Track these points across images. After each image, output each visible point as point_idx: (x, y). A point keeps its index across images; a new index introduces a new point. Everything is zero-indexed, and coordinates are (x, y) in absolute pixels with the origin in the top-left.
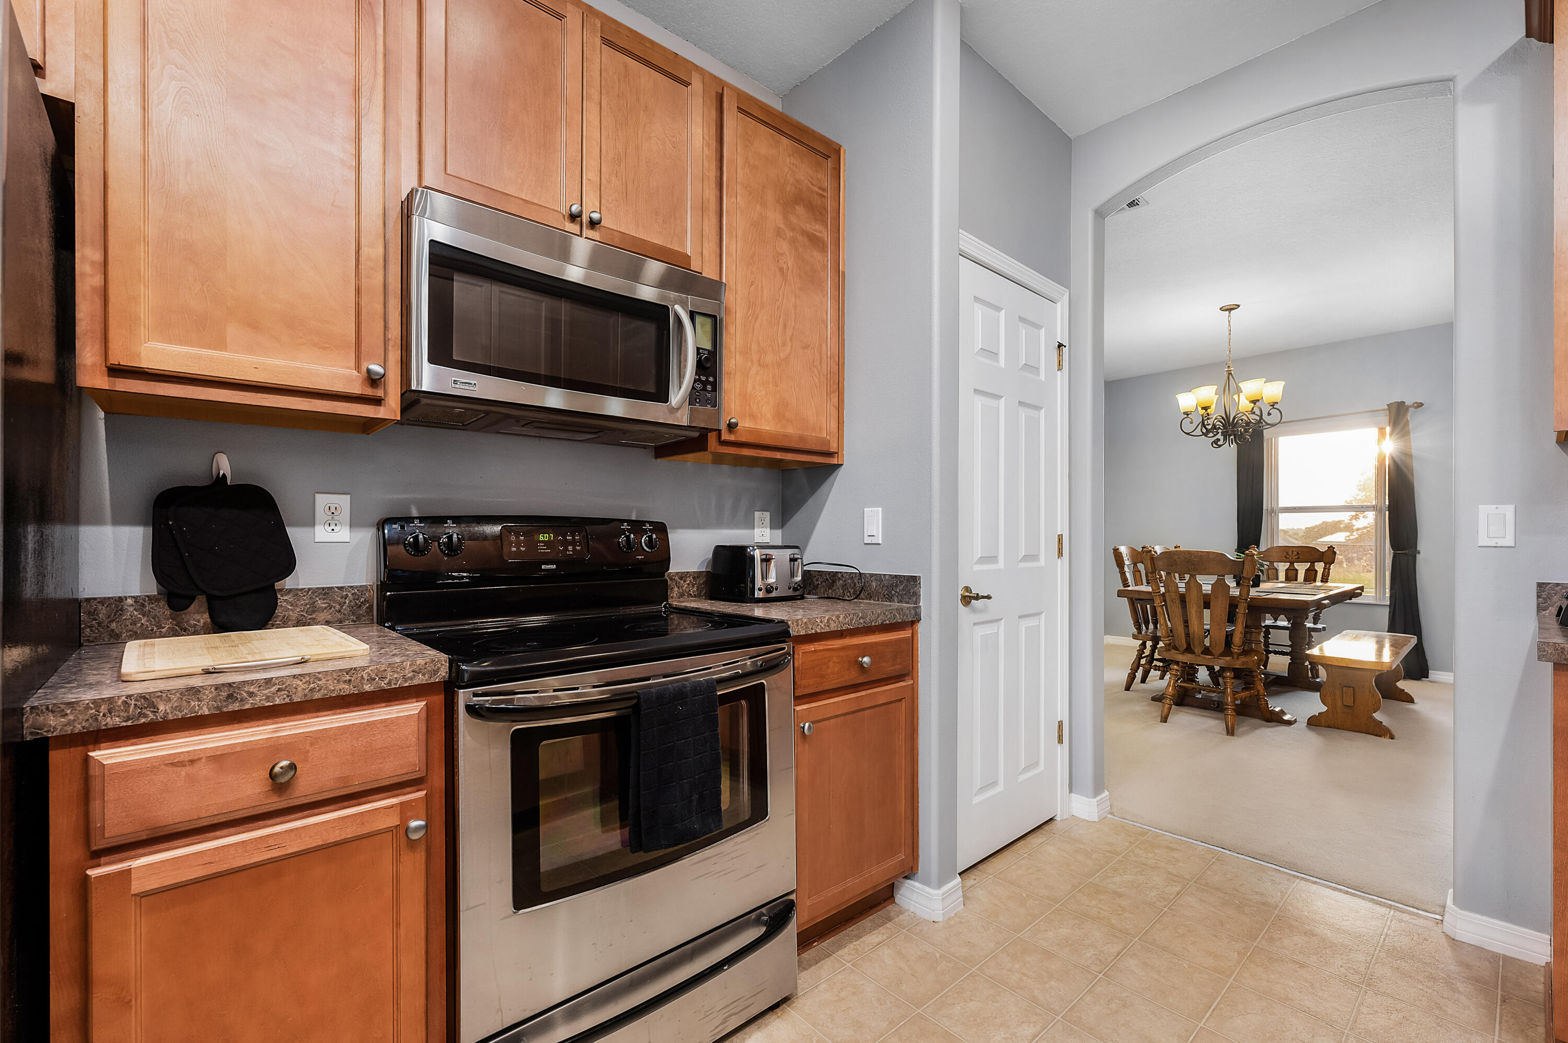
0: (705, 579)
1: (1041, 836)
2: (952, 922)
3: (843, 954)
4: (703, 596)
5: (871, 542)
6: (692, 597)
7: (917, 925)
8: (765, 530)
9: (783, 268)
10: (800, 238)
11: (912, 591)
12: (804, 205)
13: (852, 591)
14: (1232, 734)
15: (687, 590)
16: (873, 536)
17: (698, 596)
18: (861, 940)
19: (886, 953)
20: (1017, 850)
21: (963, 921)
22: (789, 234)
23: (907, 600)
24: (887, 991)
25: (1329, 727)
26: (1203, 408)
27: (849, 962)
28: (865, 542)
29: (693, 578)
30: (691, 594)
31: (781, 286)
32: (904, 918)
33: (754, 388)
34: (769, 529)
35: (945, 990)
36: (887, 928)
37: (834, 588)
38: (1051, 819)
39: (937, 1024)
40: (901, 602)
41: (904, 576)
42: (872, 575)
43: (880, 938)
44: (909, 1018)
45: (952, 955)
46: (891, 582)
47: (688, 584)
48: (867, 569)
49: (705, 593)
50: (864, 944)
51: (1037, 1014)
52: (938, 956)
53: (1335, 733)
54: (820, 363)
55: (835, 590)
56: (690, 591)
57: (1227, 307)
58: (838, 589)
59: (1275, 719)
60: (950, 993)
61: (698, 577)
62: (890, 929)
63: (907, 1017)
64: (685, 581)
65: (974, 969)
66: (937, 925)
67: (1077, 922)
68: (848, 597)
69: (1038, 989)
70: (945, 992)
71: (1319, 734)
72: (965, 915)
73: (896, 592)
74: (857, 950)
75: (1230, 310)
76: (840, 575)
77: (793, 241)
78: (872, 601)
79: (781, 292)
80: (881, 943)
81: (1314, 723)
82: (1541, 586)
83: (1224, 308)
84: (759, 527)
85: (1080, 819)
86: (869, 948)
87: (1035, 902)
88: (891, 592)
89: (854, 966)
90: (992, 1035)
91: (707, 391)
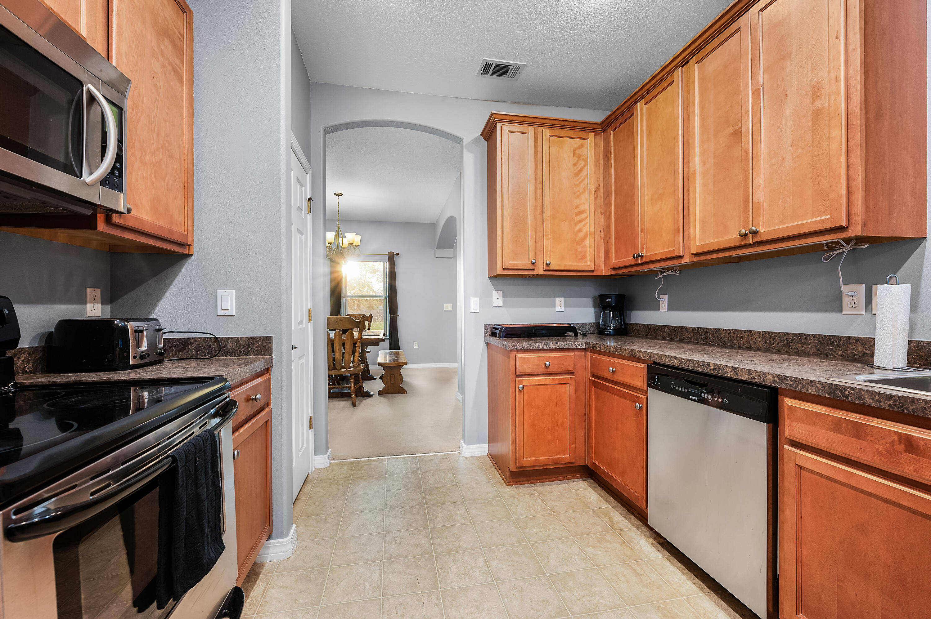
0: (40, 354)
1: (308, 485)
2: (298, 552)
3: (245, 612)
4: (39, 371)
5: (225, 314)
6: (28, 373)
7: (279, 566)
8: (96, 305)
9: (157, 85)
10: (168, 66)
11: (267, 347)
12: (170, 40)
13: (207, 352)
14: (355, 406)
15: (22, 367)
16: (228, 310)
17: (34, 371)
18: (250, 597)
19: (274, 592)
20: (302, 498)
21: (304, 548)
22: (161, 59)
23: (263, 353)
24: (293, 611)
25: (386, 394)
26: (329, 243)
27: (254, 614)
28: (218, 314)
29: (28, 354)
30: (26, 371)
31: (156, 100)
32: (267, 568)
33: (137, 181)
34: (99, 305)
35: (324, 586)
36: (261, 580)
37: (185, 351)
38: (308, 474)
39: (335, 605)
40: (257, 355)
41: (260, 337)
42: (228, 339)
43: (262, 588)
44: (318, 614)
45: (313, 568)
46: (248, 342)
47: (23, 361)
48: (221, 334)
49: (41, 368)
50: (254, 597)
51: (374, 566)
52: (306, 574)
53: (389, 395)
54: (181, 172)
55: (187, 352)
56: (25, 367)
57: (338, 194)
58: (191, 351)
59: (367, 395)
60: (329, 586)
61: (34, 353)
62: (264, 578)
63: (316, 613)
64: (19, 358)
65: (330, 567)
66: (291, 559)
67: (357, 516)
68: (203, 356)
69: (365, 555)
70: (325, 587)
71: (384, 397)
72: (302, 544)
73: (252, 349)
74: (252, 604)
75: (338, 195)
76: (192, 341)
77: (163, 66)
78: (229, 357)
79: (156, 104)
80: (265, 589)
81: (380, 393)
82: (485, 325)
83: (336, 194)
84: (91, 303)
85: (320, 468)
86: (260, 598)
87: (331, 518)
88: (247, 349)
89: (259, 613)
90: (363, 589)
91: (114, 175)
